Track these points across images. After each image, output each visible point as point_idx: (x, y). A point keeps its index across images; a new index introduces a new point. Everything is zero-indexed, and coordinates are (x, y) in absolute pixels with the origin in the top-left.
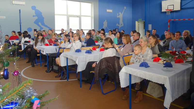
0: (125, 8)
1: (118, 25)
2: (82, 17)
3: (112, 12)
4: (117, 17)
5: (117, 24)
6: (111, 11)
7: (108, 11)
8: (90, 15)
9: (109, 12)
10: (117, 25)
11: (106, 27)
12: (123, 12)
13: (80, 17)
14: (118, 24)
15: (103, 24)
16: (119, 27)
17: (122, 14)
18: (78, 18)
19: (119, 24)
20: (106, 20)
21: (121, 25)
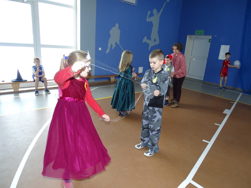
9: (126, 3)
11: (116, 43)
17: (160, 13)
20: (117, 25)
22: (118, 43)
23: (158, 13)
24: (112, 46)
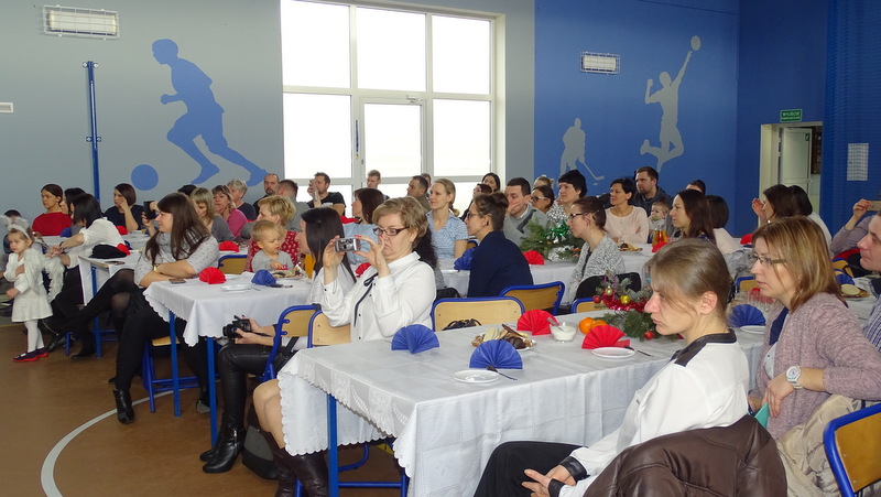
0: (696, 43)
1: (654, 151)
2: (437, 103)
3: (613, 67)
4: (648, 100)
6: (608, 63)
7: (591, 62)
8: (484, 89)
9: (595, 72)
10: (646, 148)
11: (578, 162)
12: (682, 73)
13: (423, 103)
14: (652, 145)
16: (656, 159)
17: (678, 80)
18: (416, 109)
19: (656, 143)
20: (578, 122)
22: (582, 160)
23: (673, 79)
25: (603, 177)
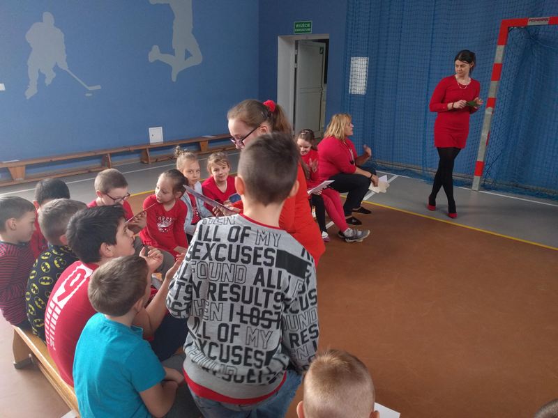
1: (166, 59)
4: (153, 1)
5: (156, 49)
10: (155, 54)
11: (56, 68)
14: (163, 51)
15: (28, 50)
16: (169, 68)
19: (168, 49)
20: (48, 16)
21: (188, 55)
22: (64, 66)
24: (42, 77)
25: (98, 87)
